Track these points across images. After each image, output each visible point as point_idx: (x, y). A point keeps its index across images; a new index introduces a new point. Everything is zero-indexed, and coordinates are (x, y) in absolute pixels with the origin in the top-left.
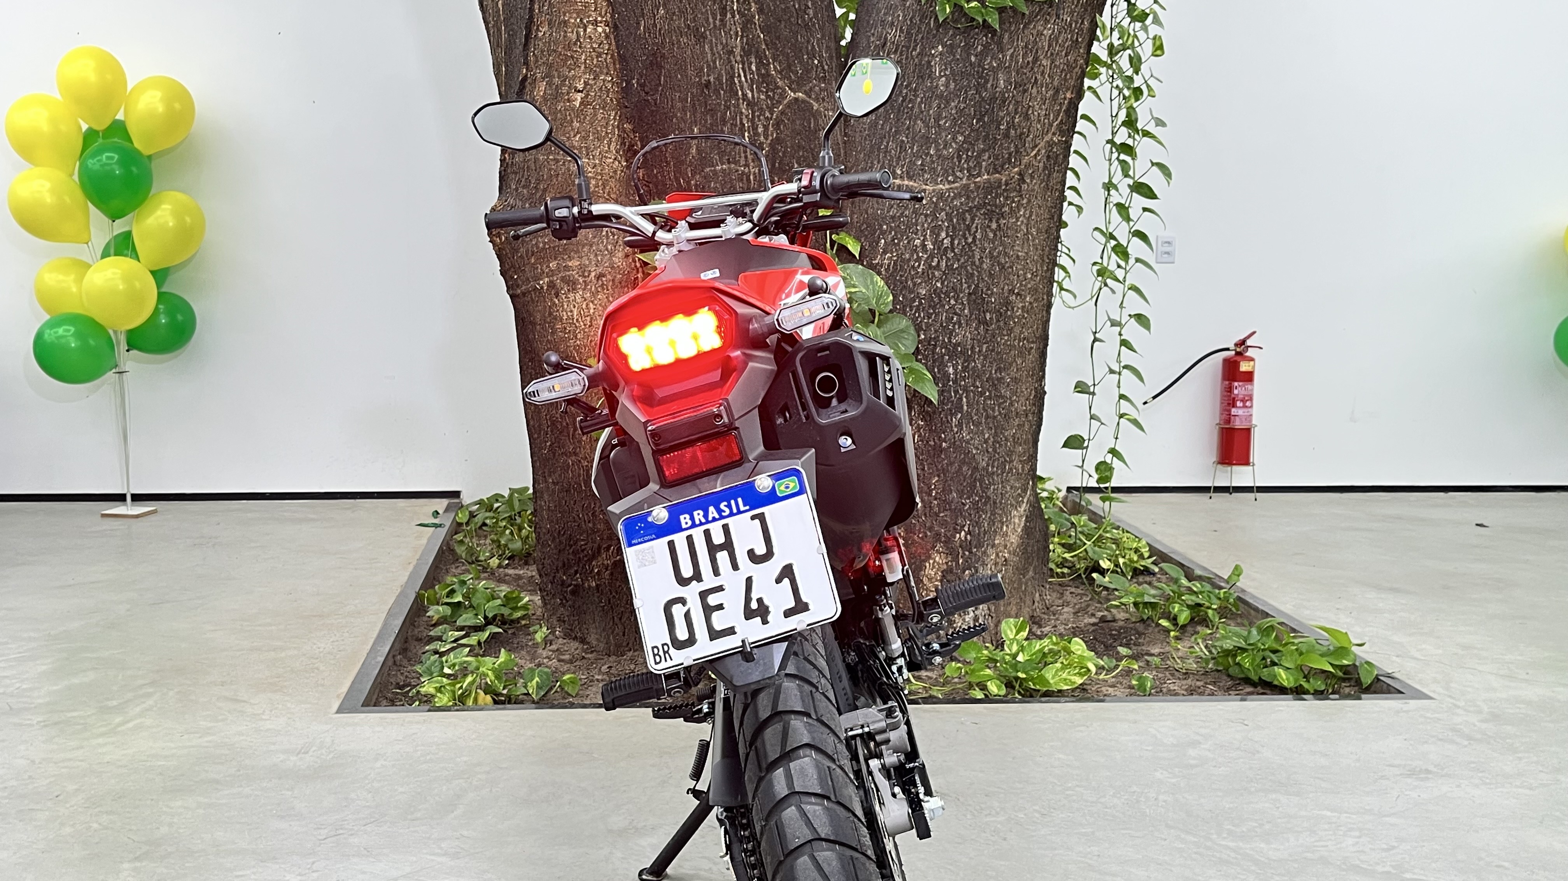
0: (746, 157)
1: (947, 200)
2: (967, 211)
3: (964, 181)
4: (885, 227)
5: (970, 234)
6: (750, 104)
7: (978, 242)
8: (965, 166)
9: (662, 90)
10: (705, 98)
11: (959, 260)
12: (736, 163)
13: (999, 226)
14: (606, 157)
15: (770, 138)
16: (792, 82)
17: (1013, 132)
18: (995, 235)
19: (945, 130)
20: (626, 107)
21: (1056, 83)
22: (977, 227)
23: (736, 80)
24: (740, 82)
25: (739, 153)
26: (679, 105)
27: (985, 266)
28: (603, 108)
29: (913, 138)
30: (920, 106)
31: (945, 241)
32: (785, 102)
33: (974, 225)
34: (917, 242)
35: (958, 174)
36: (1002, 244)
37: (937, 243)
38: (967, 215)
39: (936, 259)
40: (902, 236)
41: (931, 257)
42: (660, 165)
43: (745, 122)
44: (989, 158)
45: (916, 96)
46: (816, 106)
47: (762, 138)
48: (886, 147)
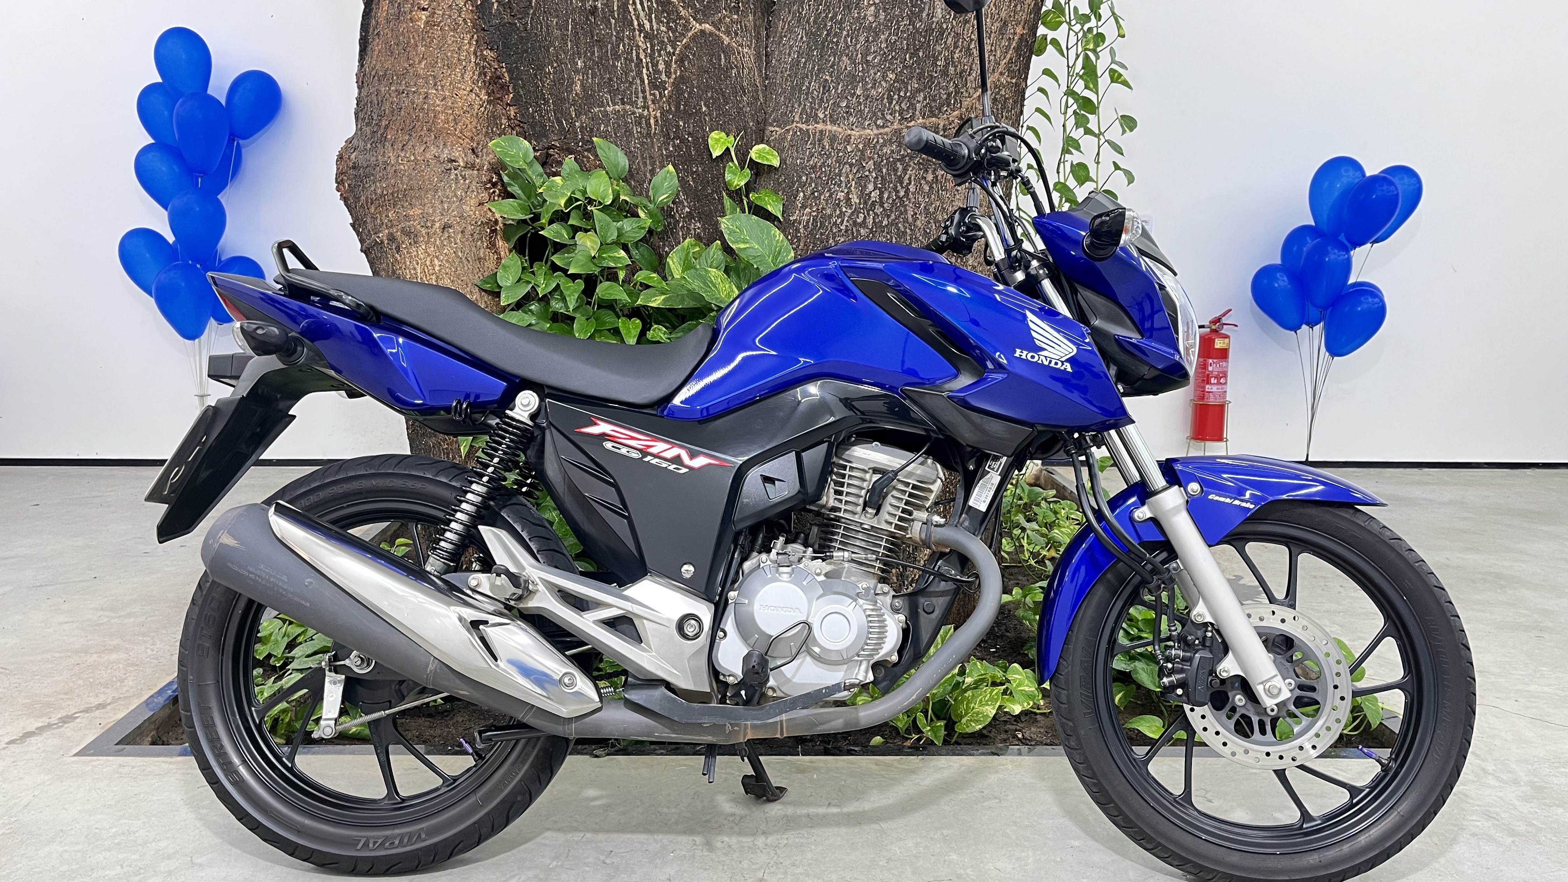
0: (645, 98)
1: (875, 147)
2: (898, 160)
3: (896, 126)
4: (804, 178)
5: (902, 187)
6: (648, 37)
7: (911, 196)
8: (897, 108)
9: (534, 14)
10: (590, 26)
11: (888, 216)
12: (633, 104)
13: (937, 177)
14: (460, 89)
15: (674, 76)
16: (697, 11)
17: (952, 70)
18: (931, 187)
19: (874, 67)
20: (483, 29)
21: (1003, 14)
22: (910, 179)
23: (631, 8)
24: (635, 10)
25: (636, 93)
26: (557, 32)
27: (918, 223)
28: (455, 30)
29: (838, 77)
30: (846, 42)
31: (873, 194)
32: (690, 34)
33: (907, 176)
34: (841, 195)
35: (889, 117)
36: (939, 198)
37: (864, 197)
38: (898, 163)
39: (862, 215)
40: (823, 188)
41: (856, 212)
42: (537, 103)
43: (642, 56)
44: (925, 99)
45: (841, 29)
46: (726, 40)
47: (664, 77)
48: (808, 88)
